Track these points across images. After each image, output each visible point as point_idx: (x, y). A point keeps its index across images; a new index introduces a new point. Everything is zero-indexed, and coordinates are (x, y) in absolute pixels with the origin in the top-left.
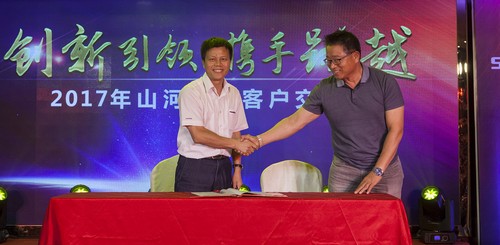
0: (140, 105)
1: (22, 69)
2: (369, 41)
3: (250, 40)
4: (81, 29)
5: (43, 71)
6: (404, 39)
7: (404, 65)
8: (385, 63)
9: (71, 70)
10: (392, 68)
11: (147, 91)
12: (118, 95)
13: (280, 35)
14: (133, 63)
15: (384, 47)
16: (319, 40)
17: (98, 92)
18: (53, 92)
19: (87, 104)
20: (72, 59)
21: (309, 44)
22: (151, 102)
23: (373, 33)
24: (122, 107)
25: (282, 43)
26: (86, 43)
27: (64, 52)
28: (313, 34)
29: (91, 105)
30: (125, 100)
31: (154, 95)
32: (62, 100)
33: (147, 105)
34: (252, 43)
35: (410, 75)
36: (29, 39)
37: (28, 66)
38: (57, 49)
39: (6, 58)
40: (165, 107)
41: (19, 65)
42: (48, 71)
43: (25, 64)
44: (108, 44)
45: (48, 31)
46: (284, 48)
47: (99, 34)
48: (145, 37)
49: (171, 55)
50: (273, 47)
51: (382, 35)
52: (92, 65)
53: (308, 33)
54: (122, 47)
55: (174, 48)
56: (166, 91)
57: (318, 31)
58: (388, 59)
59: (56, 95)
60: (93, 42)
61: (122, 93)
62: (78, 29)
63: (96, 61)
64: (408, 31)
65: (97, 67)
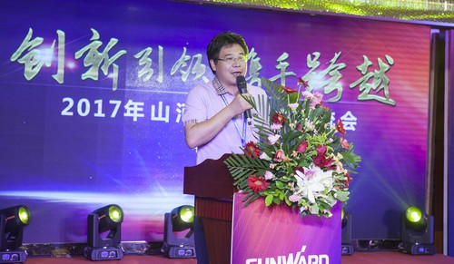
0: (153, 118)
1: (30, 73)
2: (359, 68)
3: (258, 59)
4: (96, 35)
5: (55, 77)
6: (387, 67)
7: (386, 92)
8: (372, 89)
9: (84, 77)
10: (377, 94)
11: (161, 103)
12: (132, 106)
13: (285, 56)
14: (148, 73)
15: (371, 74)
16: (318, 64)
17: (111, 102)
18: (65, 100)
19: (100, 114)
20: (86, 65)
21: (309, 66)
22: (164, 116)
23: (363, 60)
24: (135, 119)
25: (286, 64)
26: (101, 49)
27: (77, 57)
28: (313, 57)
29: (103, 115)
30: (139, 112)
31: (168, 108)
32: (74, 109)
33: (160, 118)
34: (260, 61)
35: (391, 101)
36: (40, 40)
37: (37, 70)
38: (70, 53)
39: (13, 60)
40: (178, 121)
41: (28, 69)
42: (59, 77)
43: (34, 67)
44: (123, 52)
45: (61, 33)
46: (288, 69)
47: (114, 41)
48: (161, 48)
49: (185, 69)
50: (278, 67)
51: (370, 63)
52: (106, 73)
53: (309, 56)
54: (137, 56)
55: (188, 62)
56: (179, 105)
57: (317, 54)
58: (374, 86)
59: (68, 103)
60: (107, 49)
61: (136, 104)
62: (92, 34)
63: (111, 69)
64: (391, 60)
65: (111, 76)
